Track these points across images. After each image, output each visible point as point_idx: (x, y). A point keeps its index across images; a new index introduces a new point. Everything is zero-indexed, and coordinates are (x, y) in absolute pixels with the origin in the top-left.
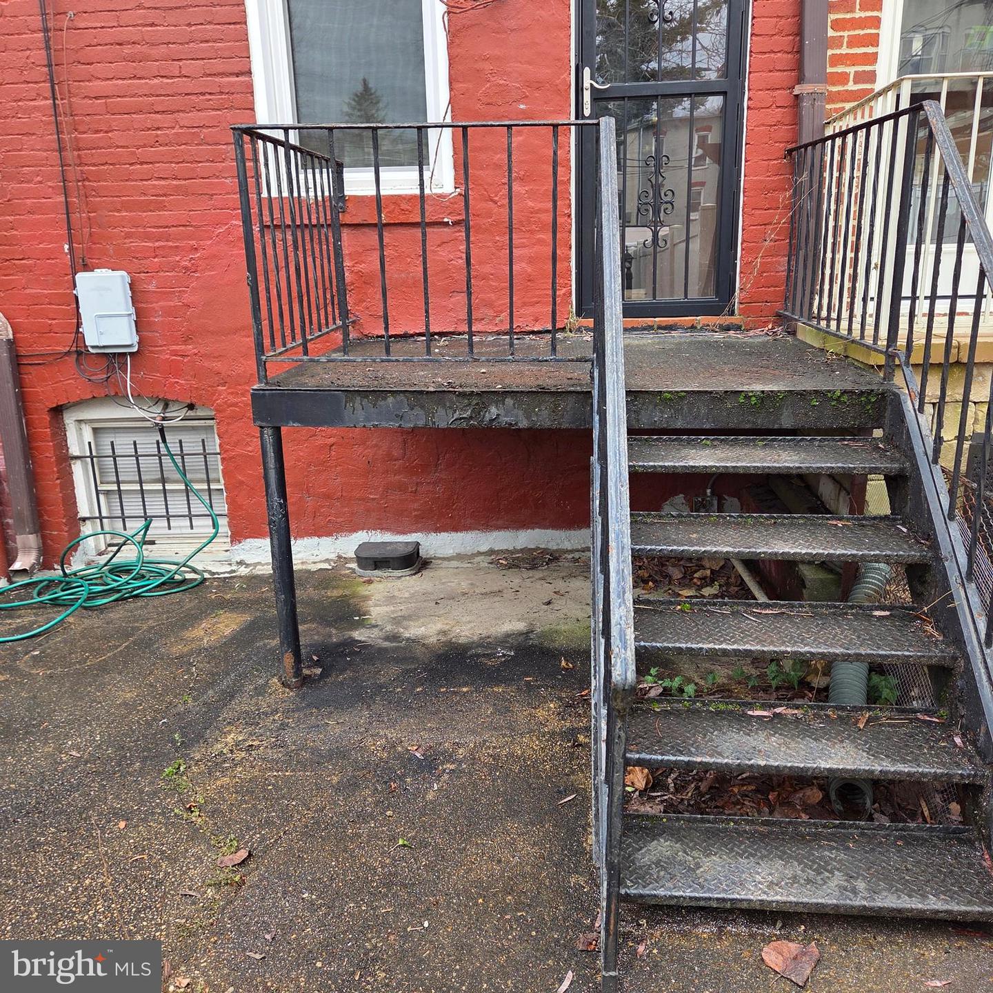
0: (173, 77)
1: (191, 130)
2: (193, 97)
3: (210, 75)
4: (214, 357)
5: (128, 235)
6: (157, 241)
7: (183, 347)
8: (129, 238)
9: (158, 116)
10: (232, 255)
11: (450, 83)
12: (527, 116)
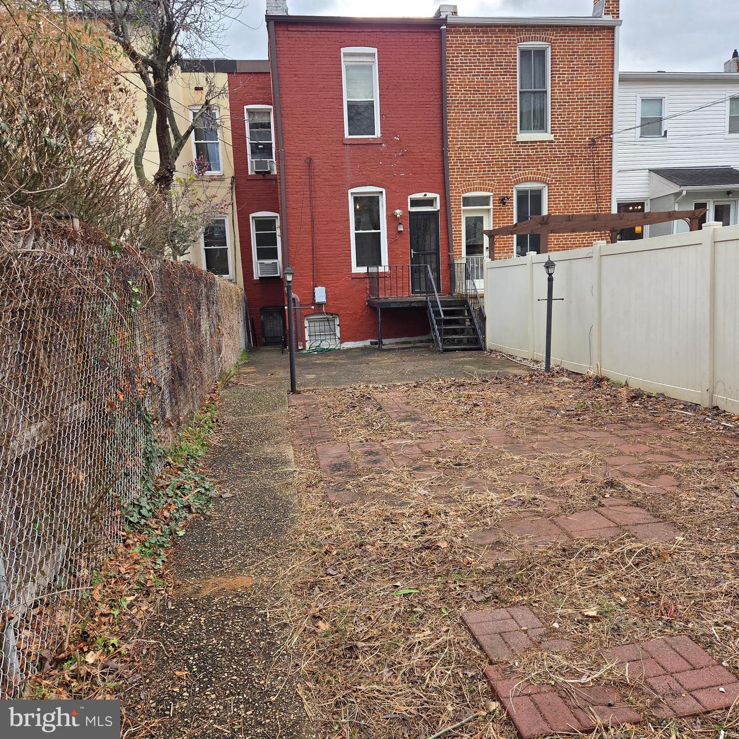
1: (339, 261)
2: (340, 255)
3: (343, 251)
4: (340, 304)
6: (330, 281)
7: (334, 302)
8: (325, 281)
10: (345, 284)
12: (402, 258)
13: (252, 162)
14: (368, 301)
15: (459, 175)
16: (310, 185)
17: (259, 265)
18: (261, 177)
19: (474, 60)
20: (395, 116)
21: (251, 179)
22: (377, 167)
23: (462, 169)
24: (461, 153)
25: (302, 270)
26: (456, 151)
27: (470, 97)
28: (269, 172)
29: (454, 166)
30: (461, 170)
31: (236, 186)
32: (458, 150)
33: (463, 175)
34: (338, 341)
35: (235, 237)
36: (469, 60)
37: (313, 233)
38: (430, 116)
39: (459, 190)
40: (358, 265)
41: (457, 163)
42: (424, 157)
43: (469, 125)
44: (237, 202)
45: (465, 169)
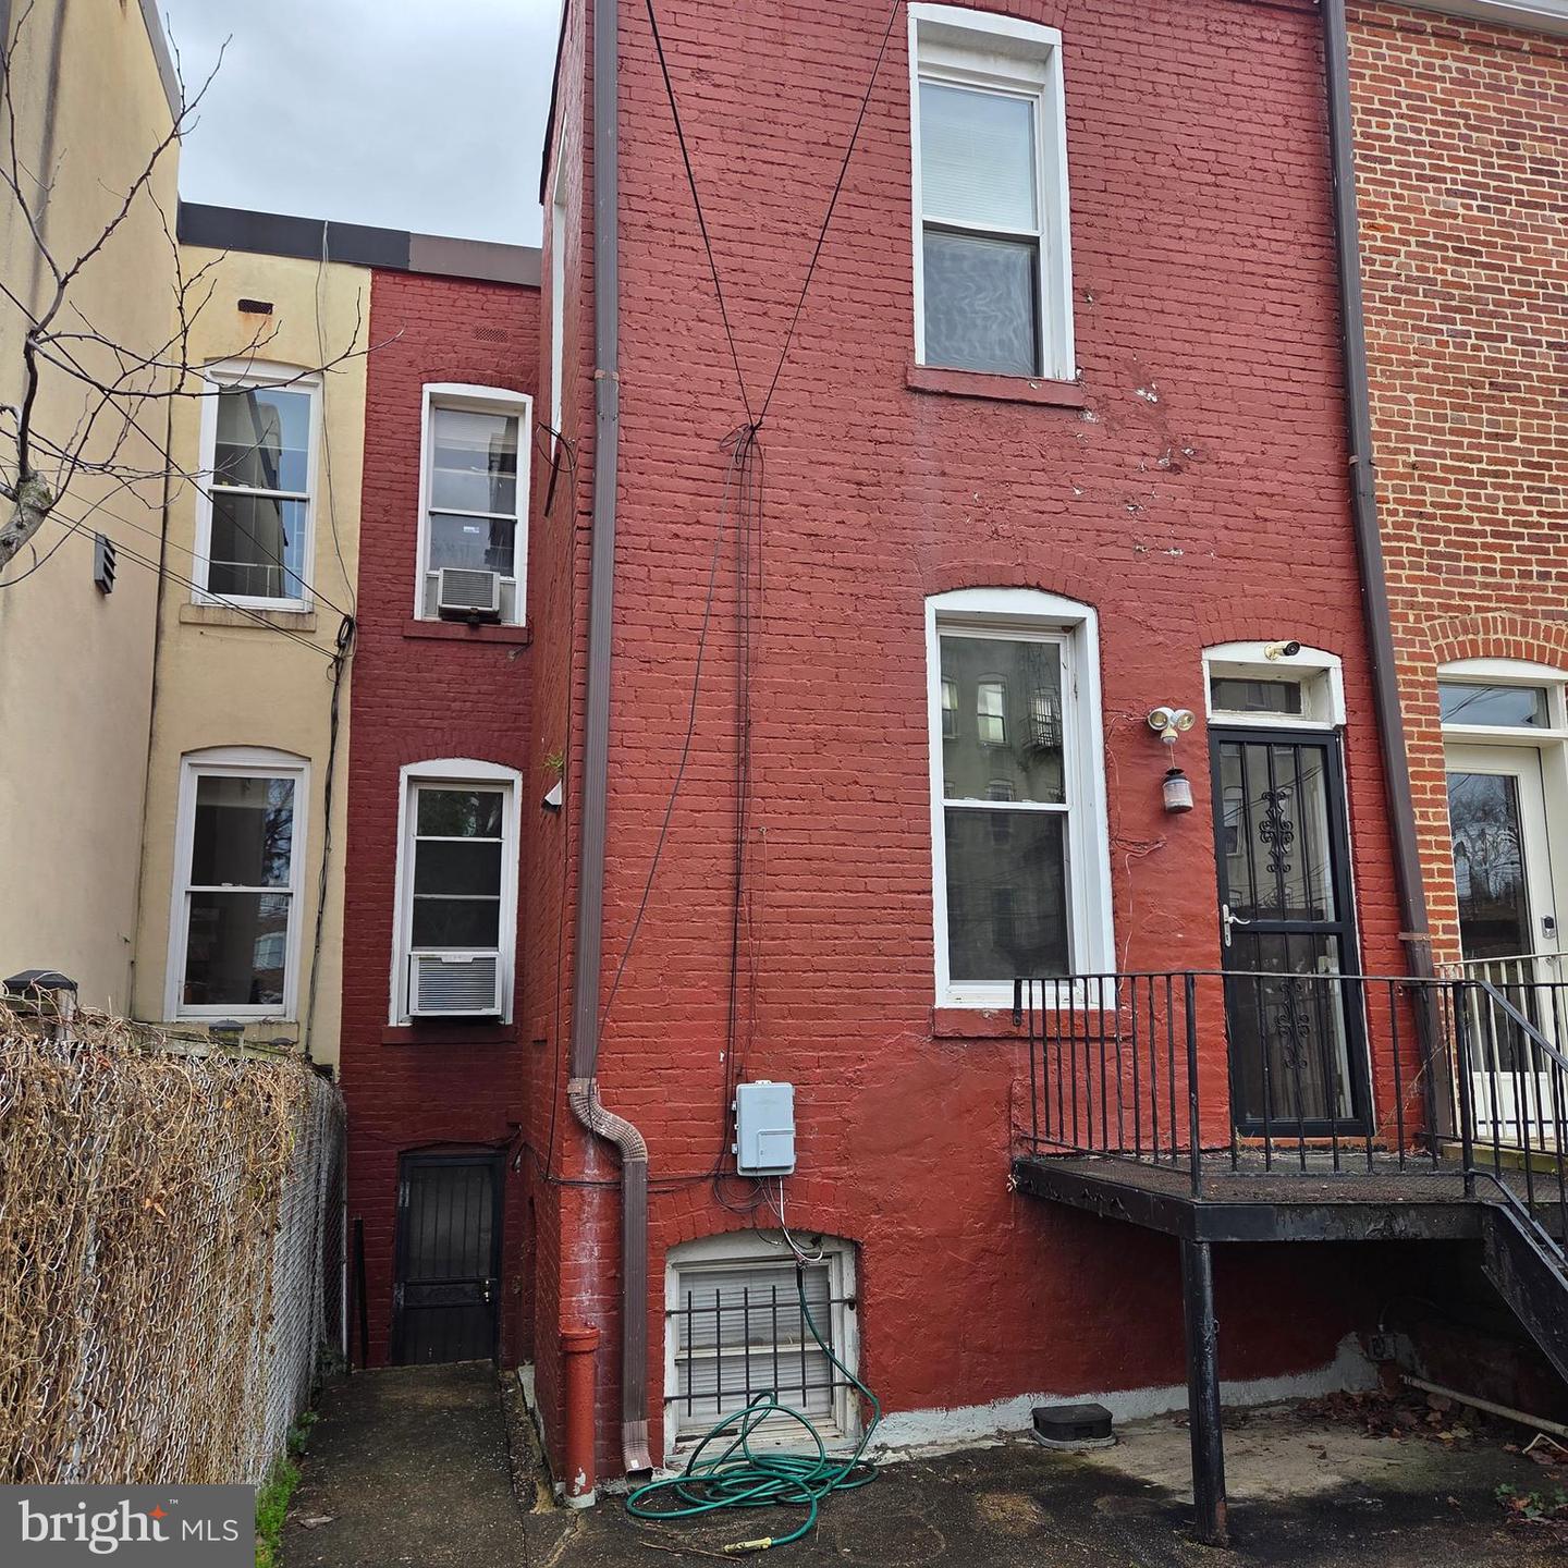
0: (858, 892)
1: (870, 941)
2: (875, 911)
3: (894, 892)
4: (871, 1180)
5: (792, 1044)
6: (822, 1050)
7: (837, 1168)
8: (794, 1046)
9: (837, 926)
10: (901, 1067)
11: (1114, 912)
12: (1185, 944)
13: (431, 579)
14: (1022, 1169)
15: (1422, 580)
16: (741, 557)
17: (416, 966)
18: (460, 630)
19: (1447, 135)
20: (1137, 302)
21: (423, 637)
22: (1060, 507)
23: (1431, 555)
24: (1423, 491)
25: (670, 981)
26: (1401, 476)
27: (1442, 272)
28: (493, 618)
29: (1399, 538)
30: (1425, 560)
31: (356, 660)
32: (1410, 477)
33: (1436, 581)
34: (847, 1408)
35: (327, 849)
36: (1430, 133)
37: (741, 788)
38: (1287, 322)
39: (1424, 644)
40: (957, 973)
41: (1409, 527)
42: (1269, 487)
43: (1446, 381)
44: (354, 715)
45: (1442, 556)
